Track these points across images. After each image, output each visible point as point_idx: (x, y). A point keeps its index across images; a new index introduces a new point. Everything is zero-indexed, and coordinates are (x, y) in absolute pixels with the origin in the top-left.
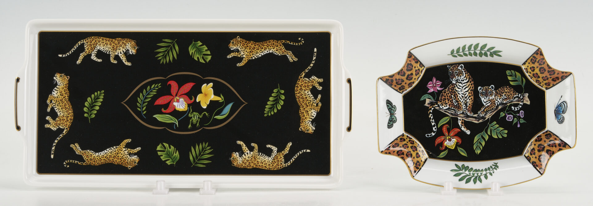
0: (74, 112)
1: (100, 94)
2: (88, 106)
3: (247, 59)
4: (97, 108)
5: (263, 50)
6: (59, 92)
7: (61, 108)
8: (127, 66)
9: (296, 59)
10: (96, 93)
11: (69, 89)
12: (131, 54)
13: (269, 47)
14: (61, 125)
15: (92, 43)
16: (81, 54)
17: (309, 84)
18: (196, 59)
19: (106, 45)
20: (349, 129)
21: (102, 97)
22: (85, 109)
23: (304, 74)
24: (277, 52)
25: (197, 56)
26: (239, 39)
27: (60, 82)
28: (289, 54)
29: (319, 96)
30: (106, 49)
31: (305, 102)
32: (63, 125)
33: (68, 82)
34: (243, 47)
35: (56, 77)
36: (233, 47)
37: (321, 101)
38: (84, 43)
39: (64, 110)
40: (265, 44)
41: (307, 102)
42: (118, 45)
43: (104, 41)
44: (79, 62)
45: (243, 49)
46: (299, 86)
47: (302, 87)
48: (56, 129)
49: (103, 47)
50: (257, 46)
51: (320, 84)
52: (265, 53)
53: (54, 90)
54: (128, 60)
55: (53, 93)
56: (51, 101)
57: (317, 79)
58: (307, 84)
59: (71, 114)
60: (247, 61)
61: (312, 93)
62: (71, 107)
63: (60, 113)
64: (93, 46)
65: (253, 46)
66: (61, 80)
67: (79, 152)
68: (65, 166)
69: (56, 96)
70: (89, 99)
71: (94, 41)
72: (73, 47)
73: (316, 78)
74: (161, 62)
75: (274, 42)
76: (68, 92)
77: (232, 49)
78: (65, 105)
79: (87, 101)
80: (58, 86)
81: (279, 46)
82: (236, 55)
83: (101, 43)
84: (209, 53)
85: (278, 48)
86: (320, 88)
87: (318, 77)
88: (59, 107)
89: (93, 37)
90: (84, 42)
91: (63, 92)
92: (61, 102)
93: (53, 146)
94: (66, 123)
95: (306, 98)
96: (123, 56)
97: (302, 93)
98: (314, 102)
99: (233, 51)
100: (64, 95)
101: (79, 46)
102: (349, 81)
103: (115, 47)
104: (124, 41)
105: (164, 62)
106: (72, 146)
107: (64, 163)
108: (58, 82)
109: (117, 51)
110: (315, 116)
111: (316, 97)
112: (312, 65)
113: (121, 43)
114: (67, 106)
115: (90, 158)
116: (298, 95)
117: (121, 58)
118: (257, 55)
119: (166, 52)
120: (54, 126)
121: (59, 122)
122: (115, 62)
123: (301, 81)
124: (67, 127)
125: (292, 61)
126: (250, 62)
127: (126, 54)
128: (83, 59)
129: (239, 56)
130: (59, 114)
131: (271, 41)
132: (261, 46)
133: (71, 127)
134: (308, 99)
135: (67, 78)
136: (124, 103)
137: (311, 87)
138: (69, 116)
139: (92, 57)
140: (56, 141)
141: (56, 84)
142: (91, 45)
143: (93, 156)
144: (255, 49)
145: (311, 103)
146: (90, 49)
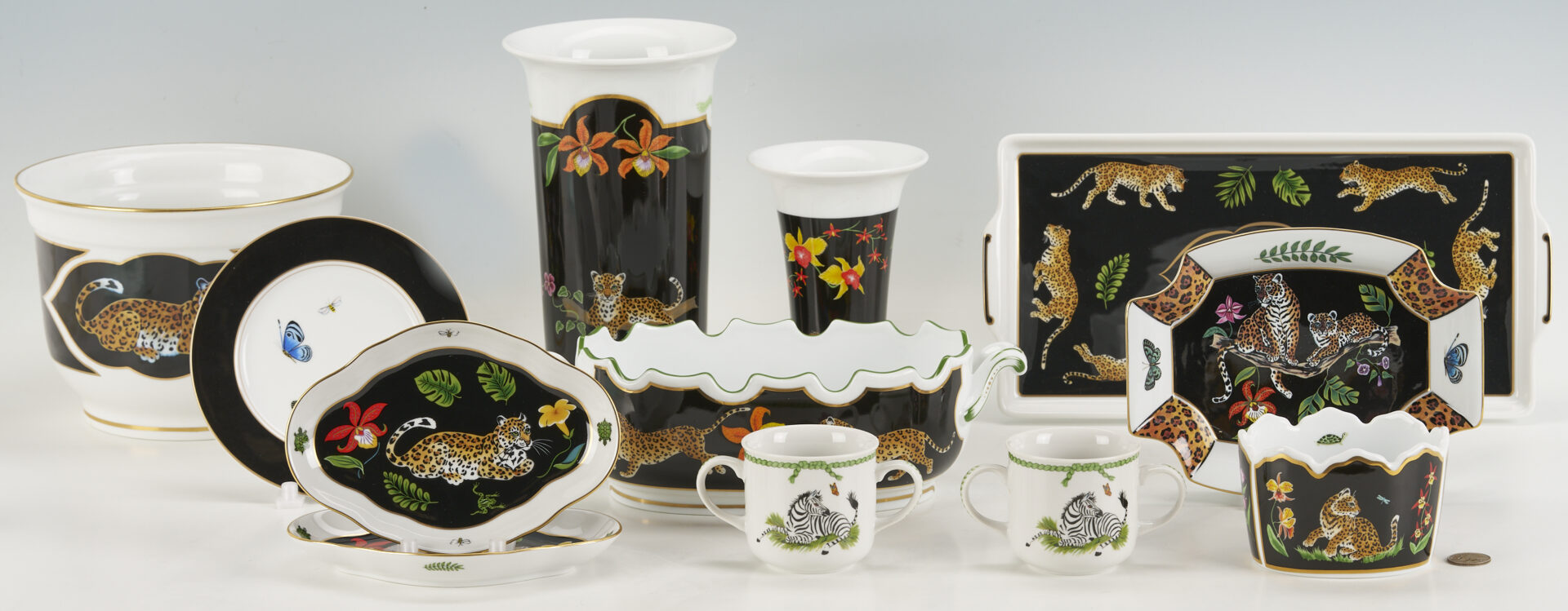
0: (1079, 291)
1: (1123, 259)
2: (1102, 281)
3: (1371, 198)
4: (1119, 283)
5: (1398, 184)
6: (1053, 256)
7: (1056, 283)
8: (1169, 212)
9: (1454, 200)
10: (1116, 259)
11: (1070, 251)
12: (1175, 191)
13: (1409, 179)
14: (1058, 312)
15: (1108, 174)
16: (1090, 192)
17: (1476, 242)
18: (1286, 200)
19: (1131, 177)
20: (1547, 319)
21: (1126, 265)
22: (1098, 286)
23: (1467, 225)
24: (1421, 187)
25: (1287, 194)
26: (1358, 166)
27: (1055, 239)
28: (1442, 190)
29: (1494, 262)
30: (1133, 183)
31: (1469, 271)
32: (1062, 313)
33: (1068, 240)
34: (1365, 179)
35: (1047, 231)
36: (1347, 179)
37: (1496, 269)
38: (1094, 174)
39: (1062, 287)
40: (1402, 174)
41: (1473, 272)
42: (1153, 177)
43: (1129, 169)
44: (1086, 206)
45: (1365, 182)
46: (1459, 244)
47: (1465, 247)
48: (1049, 320)
49: (1127, 180)
50: (1388, 178)
51: (1495, 241)
52: (1401, 190)
53: (1044, 254)
54: (1170, 202)
55: (1043, 258)
56: (1040, 273)
57: (1490, 233)
58: (1473, 241)
59: (1074, 294)
60: (1371, 202)
61: (1481, 257)
62: (1074, 281)
63: (1056, 292)
64: (1109, 178)
65: (1382, 176)
66: (1056, 237)
67: (1088, 357)
68: (1066, 382)
69: (1048, 263)
70: (1104, 269)
71: (1112, 170)
72: (1075, 180)
73: (1487, 231)
74: (1226, 206)
75: (1417, 171)
76: (1069, 256)
77: (1345, 183)
78: (1064, 278)
79: (1101, 272)
80: (1051, 247)
81: (1425, 177)
82: (1352, 193)
83: (1123, 172)
84: (1306, 188)
85: (1423, 180)
86: (1495, 249)
87: (1491, 230)
88: (1054, 282)
89: (1109, 163)
90: (1095, 171)
91: (1060, 257)
92: (1056, 274)
93: (1043, 349)
94: (1065, 310)
95: (1472, 264)
96: (1160, 195)
97: (1465, 256)
98: (1485, 272)
99: (1347, 186)
100: (1062, 262)
101: (1086, 179)
102: (1546, 238)
103: (1148, 180)
104: (1163, 170)
105: (1232, 206)
106: (1076, 348)
107: (1064, 377)
108: (1051, 239)
109: (1151, 187)
110: (1486, 295)
111: (1487, 264)
112: (1480, 209)
113: (1157, 173)
114: (1067, 281)
115: (1108, 368)
116: (1458, 260)
117: (1158, 198)
118: (1388, 192)
119: (1234, 189)
120: (1046, 314)
121: (1054, 308)
122: (1148, 205)
123: (1462, 236)
124: (1068, 316)
125: (1448, 202)
126: (1377, 204)
127: (1166, 191)
128: (1093, 201)
129: (1358, 194)
130: (1053, 293)
131: (1412, 168)
132: (1394, 176)
133: (1075, 317)
134: (1474, 266)
135: (1066, 233)
136: (1164, 274)
137: (1479, 247)
138: (1071, 297)
139: (1109, 198)
140: (1050, 340)
141: (1048, 244)
142: (1106, 177)
143: (1112, 365)
144: (1385, 183)
145: (1480, 273)
146: (1104, 184)
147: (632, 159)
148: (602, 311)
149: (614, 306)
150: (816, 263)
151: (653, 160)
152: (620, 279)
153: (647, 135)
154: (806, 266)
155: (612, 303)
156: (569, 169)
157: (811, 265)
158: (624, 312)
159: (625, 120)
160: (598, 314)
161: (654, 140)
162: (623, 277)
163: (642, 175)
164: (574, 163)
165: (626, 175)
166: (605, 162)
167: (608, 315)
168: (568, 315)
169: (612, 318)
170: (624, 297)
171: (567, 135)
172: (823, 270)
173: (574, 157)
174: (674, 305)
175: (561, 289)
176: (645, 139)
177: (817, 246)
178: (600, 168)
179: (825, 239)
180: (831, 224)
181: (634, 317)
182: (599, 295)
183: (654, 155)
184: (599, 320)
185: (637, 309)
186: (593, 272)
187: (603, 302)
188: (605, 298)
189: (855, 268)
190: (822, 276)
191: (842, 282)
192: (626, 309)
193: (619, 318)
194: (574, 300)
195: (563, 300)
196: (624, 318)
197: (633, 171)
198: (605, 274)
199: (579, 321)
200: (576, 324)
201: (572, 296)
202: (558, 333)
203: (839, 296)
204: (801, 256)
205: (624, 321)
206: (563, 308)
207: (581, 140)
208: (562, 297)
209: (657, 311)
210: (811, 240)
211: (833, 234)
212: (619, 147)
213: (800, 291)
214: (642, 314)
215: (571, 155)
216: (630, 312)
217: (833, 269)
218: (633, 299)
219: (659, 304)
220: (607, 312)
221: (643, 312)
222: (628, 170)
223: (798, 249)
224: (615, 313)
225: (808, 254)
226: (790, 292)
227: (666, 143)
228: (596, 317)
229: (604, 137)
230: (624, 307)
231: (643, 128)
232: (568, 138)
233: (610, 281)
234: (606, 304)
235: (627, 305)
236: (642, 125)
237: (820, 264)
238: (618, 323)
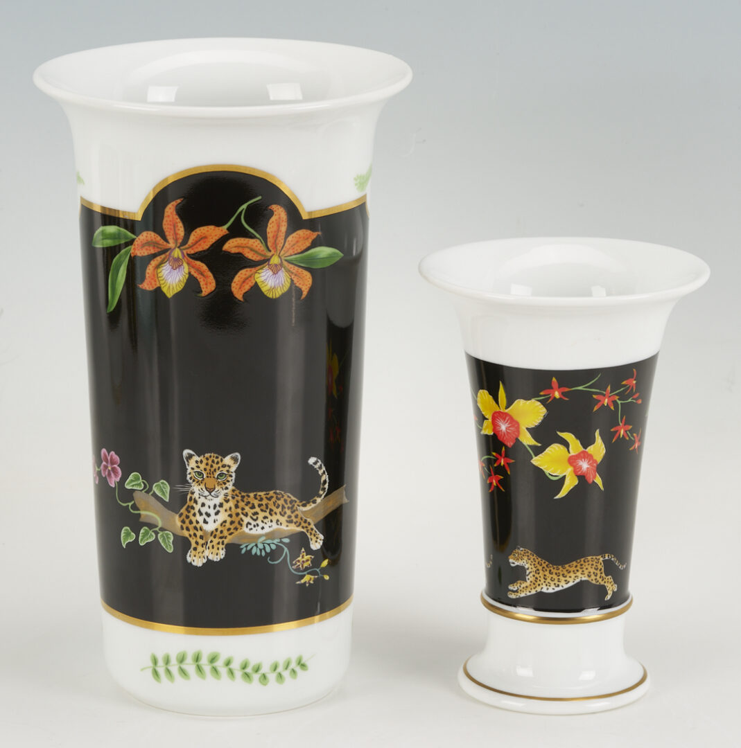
147: (253, 270)
148: (201, 514)
149: (221, 505)
150: (527, 440)
151: (288, 271)
152: (231, 462)
153: (278, 230)
154: (510, 444)
155: (217, 501)
156: (147, 286)
157: (518, 442)
158: (237, 514)
159: (244, 206)
160: (194, 519)
161: (290, 238)
162: (235, 459)
163: (270, 295)
164: (156, 276)
165: (245, 295)
166: (210, 274)
167: (210, 520)
168: (142, 520)
169: (217, 525)
170: (237, 492)
171: (147, 229)
172: (538, 451)
173: (158, 267)
174: (314, 502)
175: (131, 477)
176: (276, 237)
177: (530, 413)
178: (202, 284)
179: (543, 402)
180: (554, 379)
181: (253, 523)
182: (196, 488)
183: (288, 261)
184: (196, 528)
185: (257, 509)
186: (186, 452)
187: (202, 500)
188: (206, 493)
189: (590, 449)
190: (537, 461)
191: (568, 472)
192: (239, 511)
193: (228, 525)
194: (155, 495)
195: (136, 495)
196: (236, 524)
197: (256, 288)
198: (207, 455)
199: (162, 529)
200: (156, 533)
201: (151, 489)
202: (124, 546)
203: (563, 493)
204: (503, 427)
205: (236, 529)
206: (135, 507)
207: (171, 241)
208: (133, 491)
209: (289, 512)
210: (520, 404)
211: (557, 395)
212: (234, 251)
213: (500, 481)
214: (265, 517)
215: (154, 263)
216: (246, 515)
217: (555, 450)
218: (252, 495)
219: (291, 502)
220: (208, 515)
221: (267, 514)
222: (247, 287)
223: (497, 416)
224: (223, 516)
225: (514, 424)
226: (484, 481)
227: (308, 244)
228: (191, 522)
229: (210, 234)
230: (237, 506)
231: (273, 219)
232: (147, 236)
233: (215, 466)
234: (207, 503)
235: (241, 504)
236: (272, 213)
237: (532, 442)
238: (226, 533)
